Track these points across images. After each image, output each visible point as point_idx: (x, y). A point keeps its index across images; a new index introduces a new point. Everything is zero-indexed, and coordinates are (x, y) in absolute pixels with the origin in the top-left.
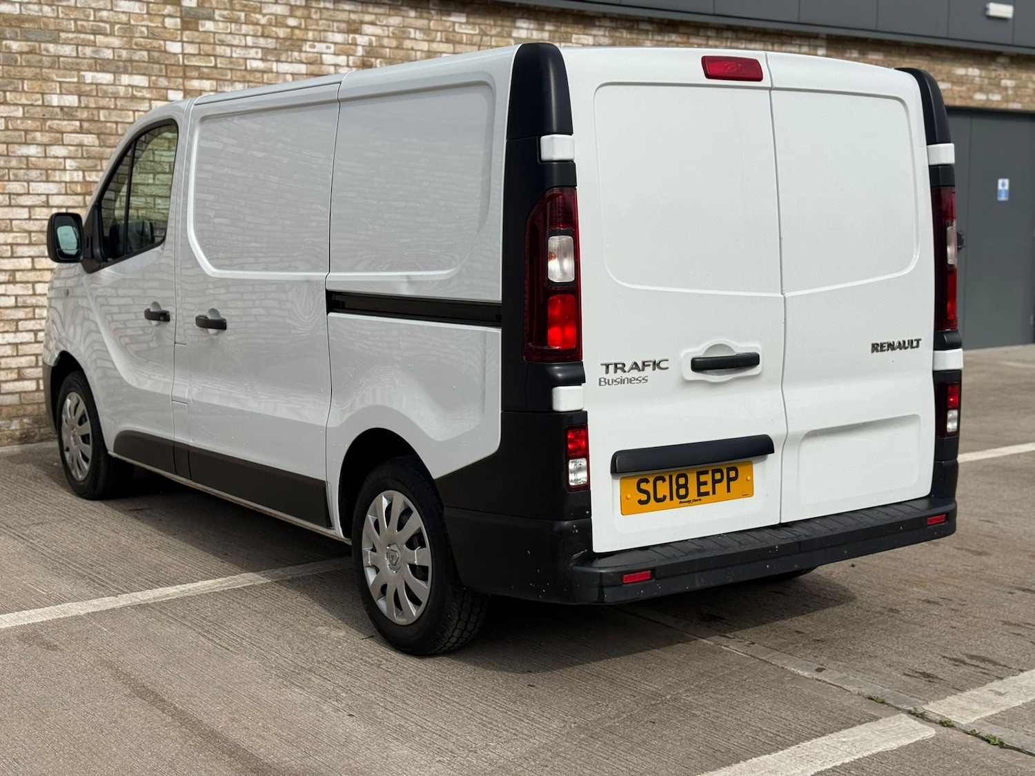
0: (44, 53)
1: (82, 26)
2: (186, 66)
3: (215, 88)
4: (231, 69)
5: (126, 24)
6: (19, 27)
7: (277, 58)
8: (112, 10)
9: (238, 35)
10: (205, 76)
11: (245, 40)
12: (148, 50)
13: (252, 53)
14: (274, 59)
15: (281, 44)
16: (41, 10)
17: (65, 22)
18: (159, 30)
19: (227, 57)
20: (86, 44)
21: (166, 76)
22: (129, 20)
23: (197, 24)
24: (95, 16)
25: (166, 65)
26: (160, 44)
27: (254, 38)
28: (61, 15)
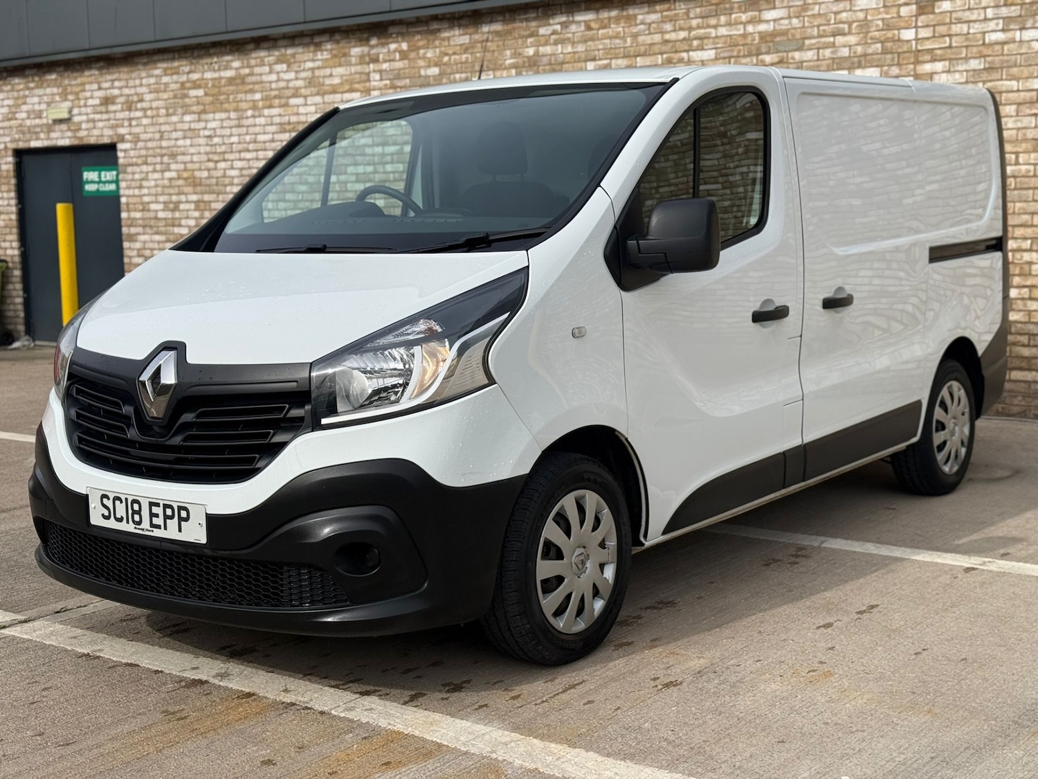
0: (791, 61)
1: (824, 31)
2: (919, 51)
3: (947, 69)
4: (967, 47)
5: (863, 21)
6: (772, 41)
7: (1021, 26)
8: (850, 10)
9: (977, 9)
10: (938, 58)
11: (985, 13)
12: (882, 42)
13: (992, 25)
14: (1017, 27)
15: (1026, 9)
16: (790, 23)
17: (809, 30)
18: (894, 20)
19: (964, 35)
20: (826, 46)
21: (899, 64)
22: (866, 17)
23: (933, 6)
24: (835, 19)
25: (899, 54)
26: (894, 34)
27: (995, 9)
28: (806, 24)
